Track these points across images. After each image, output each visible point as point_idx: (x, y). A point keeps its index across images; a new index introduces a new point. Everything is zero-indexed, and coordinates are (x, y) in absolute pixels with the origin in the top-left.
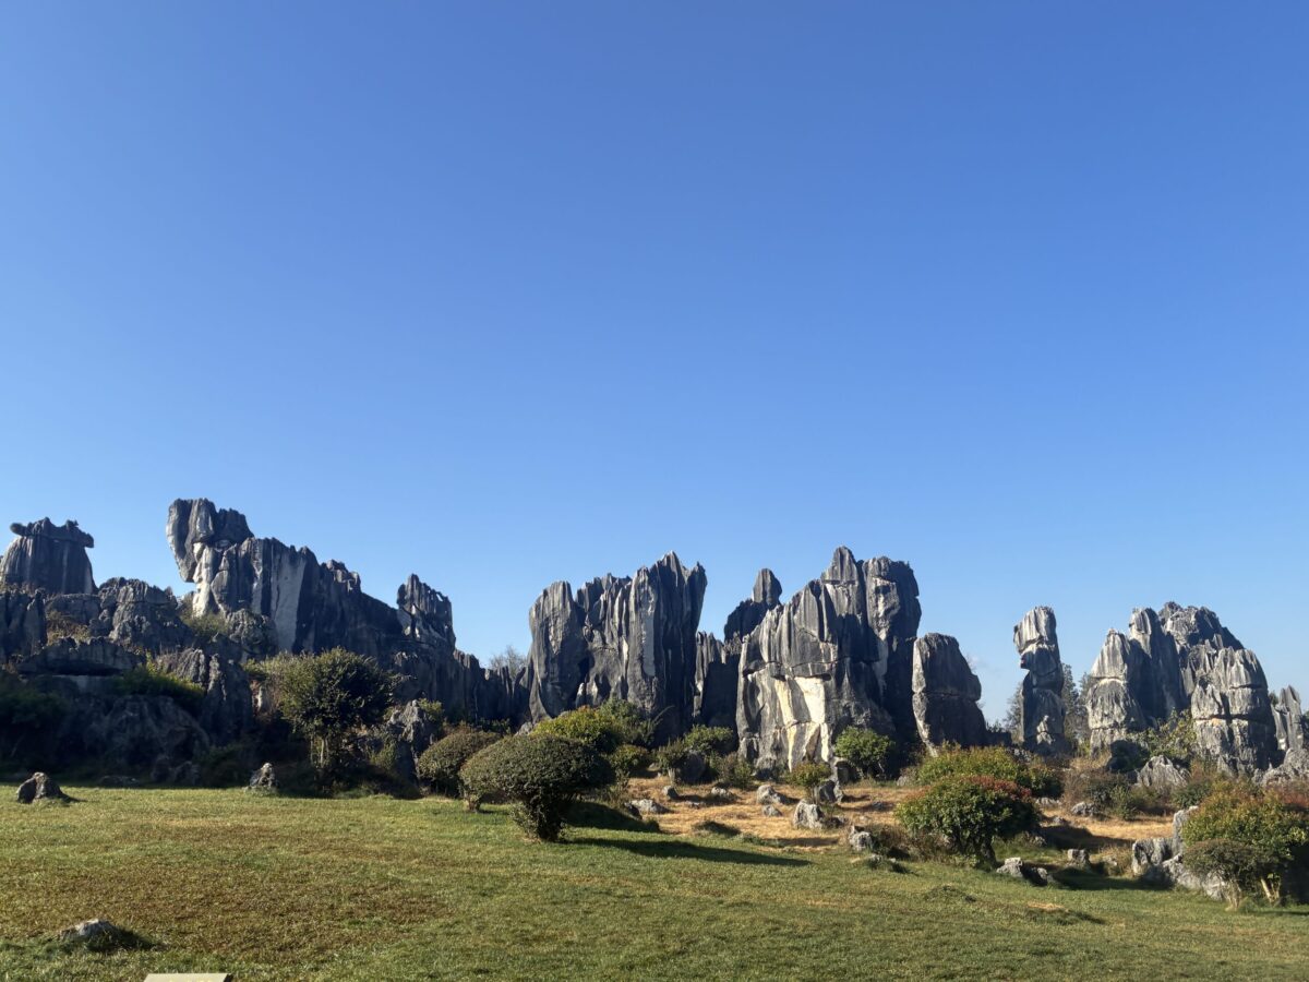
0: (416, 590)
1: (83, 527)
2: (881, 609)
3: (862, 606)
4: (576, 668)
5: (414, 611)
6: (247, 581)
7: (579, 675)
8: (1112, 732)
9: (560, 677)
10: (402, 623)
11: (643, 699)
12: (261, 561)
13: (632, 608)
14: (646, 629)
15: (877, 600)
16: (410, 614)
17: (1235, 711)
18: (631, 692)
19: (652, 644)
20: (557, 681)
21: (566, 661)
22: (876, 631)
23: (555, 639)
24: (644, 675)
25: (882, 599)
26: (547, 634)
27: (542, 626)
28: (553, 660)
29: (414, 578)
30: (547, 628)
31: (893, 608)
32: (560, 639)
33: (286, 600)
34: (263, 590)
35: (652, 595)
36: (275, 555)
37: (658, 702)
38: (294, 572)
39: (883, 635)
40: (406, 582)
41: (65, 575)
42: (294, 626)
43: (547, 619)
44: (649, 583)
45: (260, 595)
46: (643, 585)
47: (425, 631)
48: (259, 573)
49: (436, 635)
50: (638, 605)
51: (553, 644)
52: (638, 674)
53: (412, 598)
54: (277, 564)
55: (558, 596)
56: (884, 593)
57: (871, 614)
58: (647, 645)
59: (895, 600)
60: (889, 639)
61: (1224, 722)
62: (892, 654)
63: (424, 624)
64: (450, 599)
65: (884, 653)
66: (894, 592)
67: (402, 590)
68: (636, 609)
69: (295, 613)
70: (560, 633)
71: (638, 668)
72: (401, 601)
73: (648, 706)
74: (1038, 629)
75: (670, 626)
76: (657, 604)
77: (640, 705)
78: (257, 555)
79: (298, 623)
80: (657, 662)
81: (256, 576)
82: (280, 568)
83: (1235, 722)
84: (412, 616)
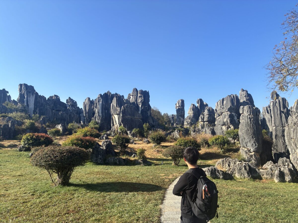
0: (70, 100)
1: (6, 90)
2: (140, 101)
3: (136, 100)
4: (92, 114)
5: (69, 104)
6: (23, 98)
7: (92, 116)
8: (187, 125)
9: (88, 116)
10: (67, 106)
11: (99, 120)
12: (26, 95)
13: (97, 102)
14: (100, 106)
15: (139, 99)
16: (68, 105)
17: (205, 120)
18: (96, 119)
19: (101, 109)
20: (88, 117)
21: (89, 113)
22: (139, 105)
23: (87, 109)
24: (99, 115)
25: (140, 98)
26: (86, 108)
27: (85, 106)
28: (87, 113)
29: (70, 98)
30: (86, 107)
31: (142, 100)
32: (88, 109)
33: (31, 102)
34: (27, 100)
35: (101, 100)
36: (29, 93)
37: (101, 121)
38: (33, 97)
39: (140, 106)
40: (68, 98)
41: (2, 99)
42: (33, 107)
43: (86, 105)
44: (100, 97)
45: (26, 101)
46: (99, 97)
47: (71, 108)
48: (26, 97)
49: (74, 109)
50: (98, 101)
51: (87, 110)
52: (98, 115)
53: (69, 101)
54: (29, 95)
55: (87, 100)
56: (141, 97)
57: (138, 101)
58: (100, 110)
59: (143, 98)
60: (142, 107)
61: (203, 123)
62: (142, 110)
63: (71, 107)
64: (77, 102)
65: (140, 110)
66: (143, 97)
67: (67, 100)
68: (98, 102)
69: (33, 104)
70: (88, 108)
71: (98, 114)
72: (67, 102)
73: (99, 121)
74: (179, 104)
75: (106, 106)
76: (102, 101)
77: (98, 121)
78: (25, 94)
79: (34, 106)
80: (102, 113)
81: (25, 98)
82: (30, 96)
83: (205, 123)
84: (69, 105)
